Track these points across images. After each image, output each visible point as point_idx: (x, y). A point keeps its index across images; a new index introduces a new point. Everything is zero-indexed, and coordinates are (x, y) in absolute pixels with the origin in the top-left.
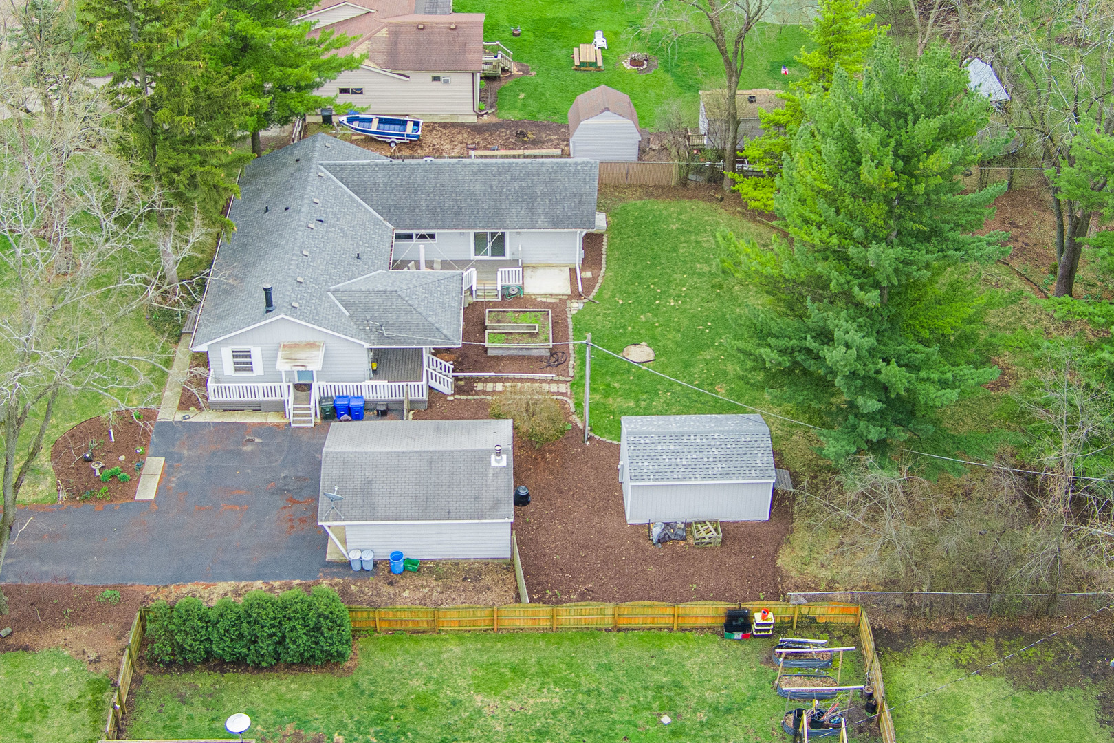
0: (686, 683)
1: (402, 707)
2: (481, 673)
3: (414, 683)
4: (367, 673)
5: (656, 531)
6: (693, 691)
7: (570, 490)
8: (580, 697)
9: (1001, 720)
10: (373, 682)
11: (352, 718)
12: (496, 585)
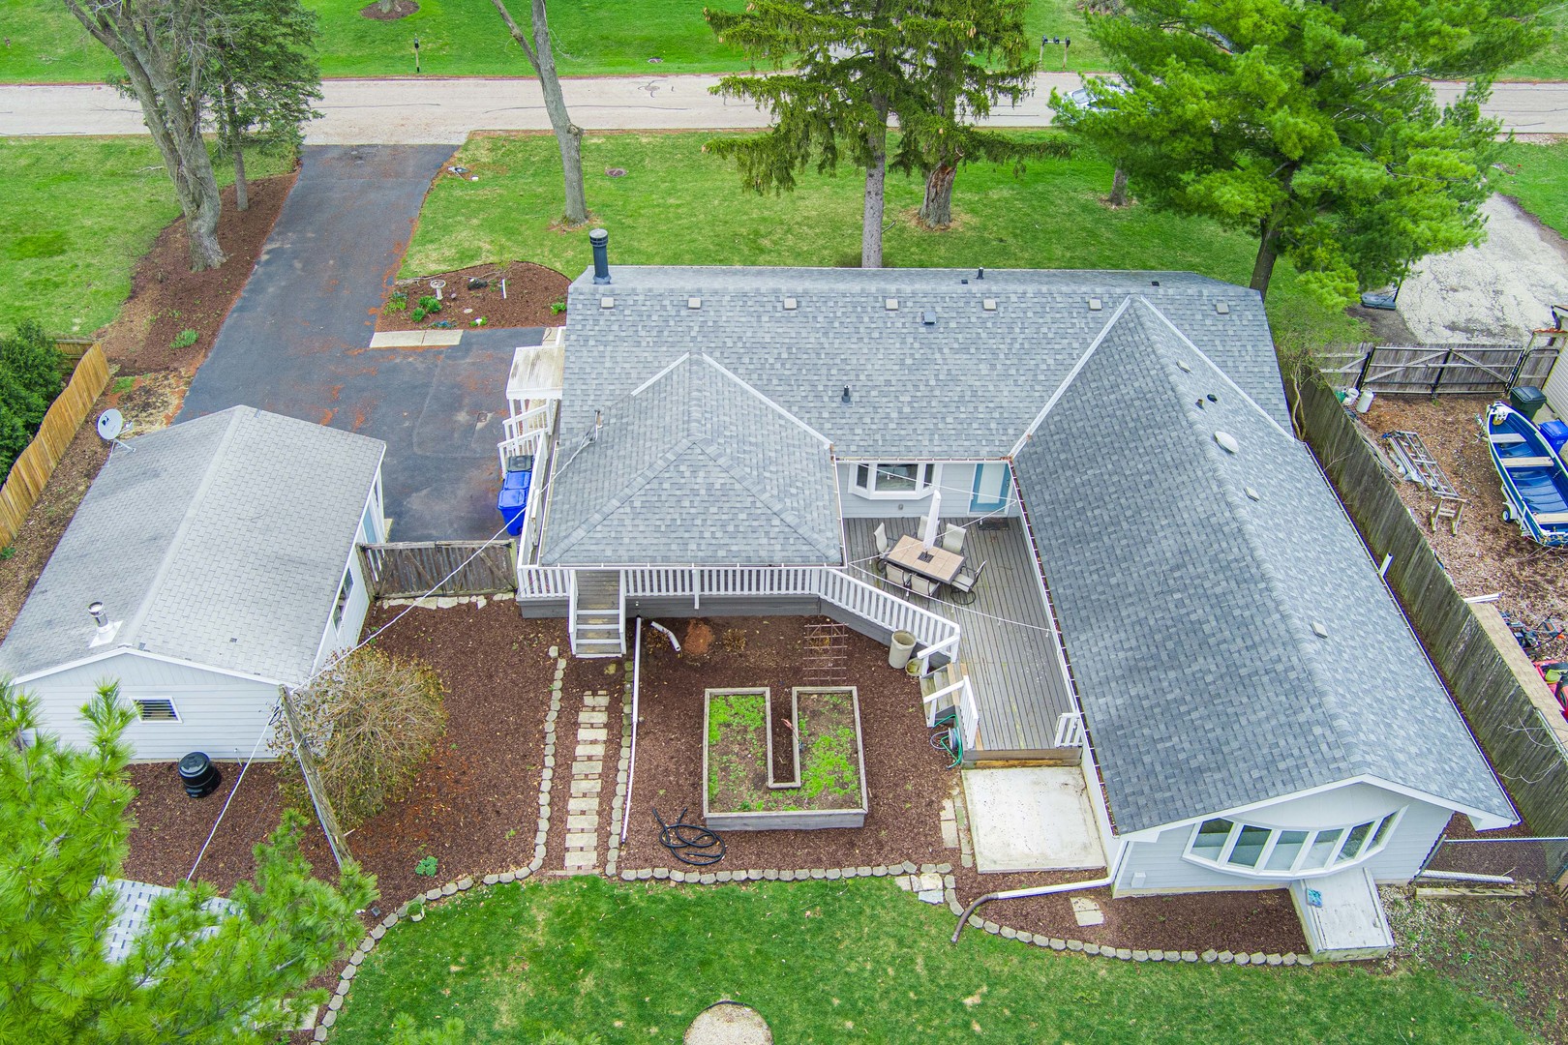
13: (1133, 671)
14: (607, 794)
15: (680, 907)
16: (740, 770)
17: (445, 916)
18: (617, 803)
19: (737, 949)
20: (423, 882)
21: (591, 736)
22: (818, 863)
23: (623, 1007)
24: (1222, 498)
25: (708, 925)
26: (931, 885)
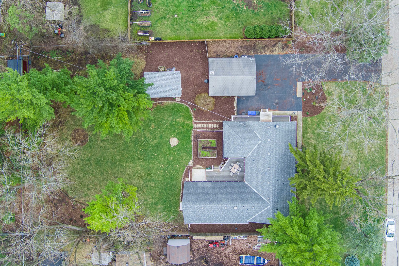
0: (171, 26)
1: (232, 18)
2: (216, 28)
3: (230, 25)
4: (241, 28)
5: (174, 69)
6: (169, 23)
7: (195, 86)
8: (194, 21)
9: (104, 16)
10: (239, 25)
11: (243, 14)
12: (213, 54)
13: (203, 188)
14: (204, 128)
15: (189, 137)
16: (205, 143)
17: (189, 112)
18: (202, 129)
19: (184, 143)
20: (192, 109)
21: (212, 126)
22: (194, 151)
23: (178, 131)
24: (224, 204)
25: (187, 140)
26: (191, 163)
